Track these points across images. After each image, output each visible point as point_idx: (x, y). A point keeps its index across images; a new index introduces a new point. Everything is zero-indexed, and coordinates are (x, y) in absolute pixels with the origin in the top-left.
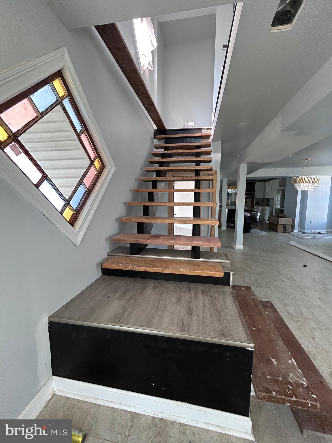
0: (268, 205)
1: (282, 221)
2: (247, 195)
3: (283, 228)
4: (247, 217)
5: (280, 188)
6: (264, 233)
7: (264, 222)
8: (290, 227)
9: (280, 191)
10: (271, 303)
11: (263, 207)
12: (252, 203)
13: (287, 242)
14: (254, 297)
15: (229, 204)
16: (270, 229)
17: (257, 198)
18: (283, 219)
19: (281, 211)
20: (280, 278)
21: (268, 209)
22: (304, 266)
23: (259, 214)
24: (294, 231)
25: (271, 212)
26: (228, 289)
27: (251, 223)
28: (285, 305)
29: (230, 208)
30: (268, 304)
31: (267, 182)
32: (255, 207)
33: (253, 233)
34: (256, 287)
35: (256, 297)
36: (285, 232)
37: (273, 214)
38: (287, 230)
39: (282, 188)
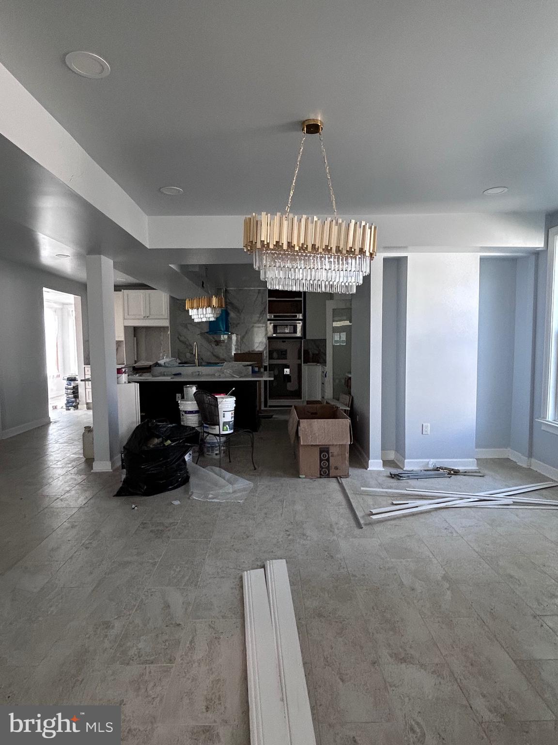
1: (313, 433)
3: (321, 460)
8: (344, 454)
15: (196, 361)
18: (316, 423)
36: (327, 476)
38: (336, 468)
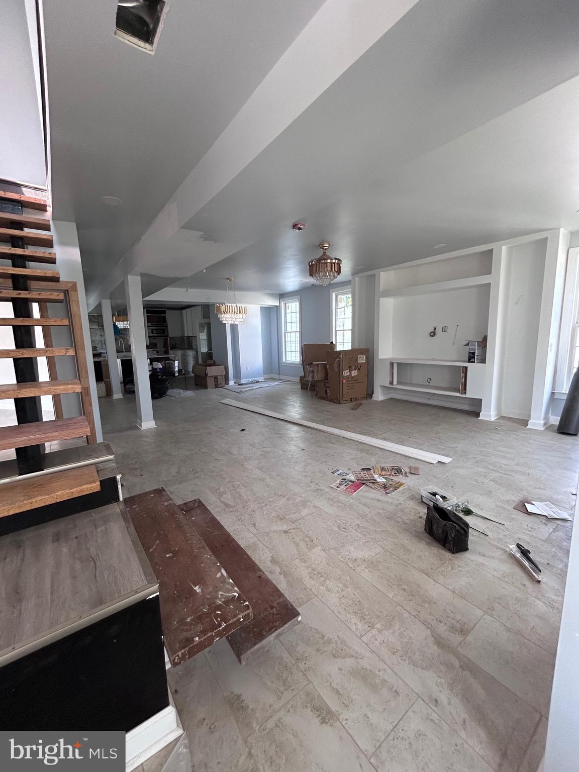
0: (190, 347)
1: (212, 371)
2: (155, 333)
3: (215, 381)
4: (158, 370)
5: (203, 321)
6: (189, 393)
7: (186, 376)
8: (223, 379)
9: (205, 325)
10: (200, 501)
11: (184, 352)
12: (165, 345)
13: (222, 401)
14: (170, 502)
15: (124, 350)
16: (197, 385)
17: (172, 337)
18: (213, 368)
19: (209, 355)
20: (213, 457)
21: (191, 353)
22: (242, 430)
23: (176, 363)
24: (229, 384)
25: (196, 359)
26: (115, 509)
27: (166, 380)
28: (221, 495)
29: (125, 356)
30: (195, 504)
31: (184, 311)
32: (170, 352)
33: (171, 396)
34: (179, 484)
35: (171, 502)
36: (218, 387)
37: (198, 361)
38: (220, 384)
39: (206, 321)
